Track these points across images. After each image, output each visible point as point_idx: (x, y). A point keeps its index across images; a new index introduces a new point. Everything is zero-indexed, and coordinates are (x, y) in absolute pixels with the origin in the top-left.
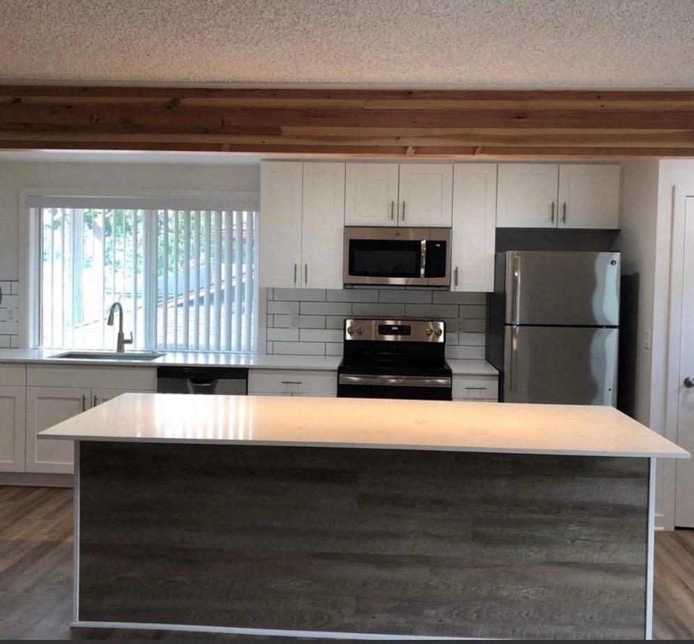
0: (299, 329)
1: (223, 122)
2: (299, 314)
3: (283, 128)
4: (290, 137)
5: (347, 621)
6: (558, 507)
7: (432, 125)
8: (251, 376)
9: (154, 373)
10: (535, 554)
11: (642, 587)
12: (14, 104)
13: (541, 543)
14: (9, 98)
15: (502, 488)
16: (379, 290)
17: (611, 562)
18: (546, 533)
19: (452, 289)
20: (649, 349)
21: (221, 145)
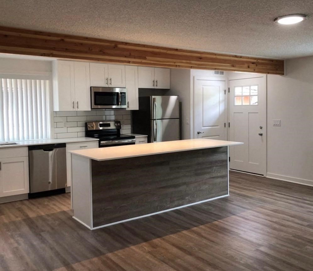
0: (67, 127)
1: (130, 54)
2: (67, 122)
3: (147, 57)
4: (148, 60)
5: (168, 206)
6: (211, 163)
7: (183, 59)
8: (67, 146)
9: (27, 149)
10: (207, 176)
11: (227, 180)
12: (61, 41)
13: (209, 173)
14: (59, 38)
15: (201, 160)
16: (96, 111)
17: (221, 175)
18: (209, 170)
19: (127, 109)
20: (189, 124)
21: (130, 61)
